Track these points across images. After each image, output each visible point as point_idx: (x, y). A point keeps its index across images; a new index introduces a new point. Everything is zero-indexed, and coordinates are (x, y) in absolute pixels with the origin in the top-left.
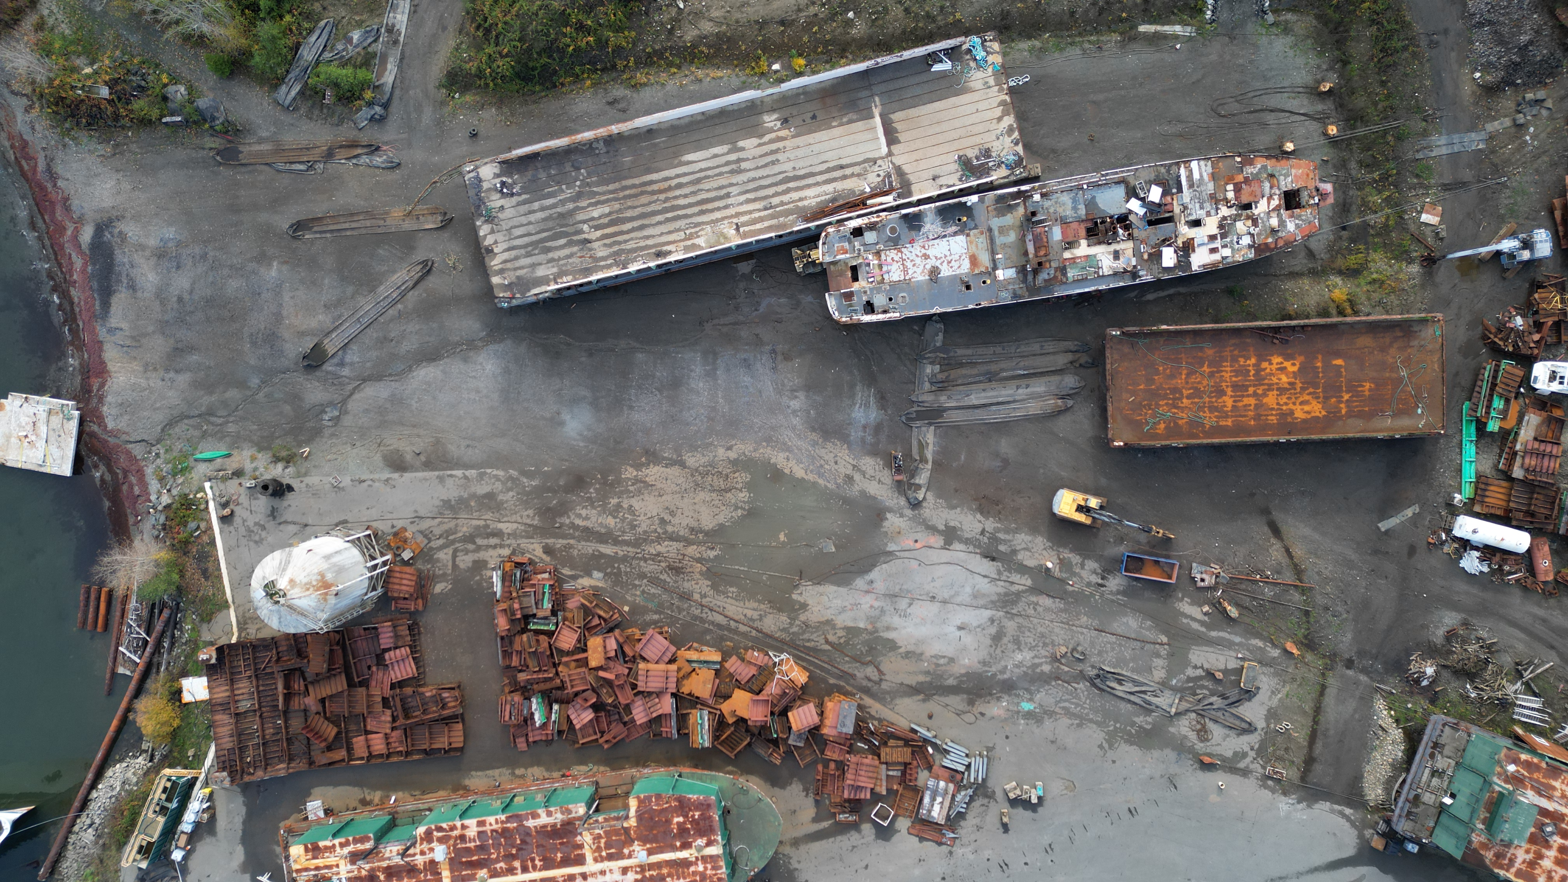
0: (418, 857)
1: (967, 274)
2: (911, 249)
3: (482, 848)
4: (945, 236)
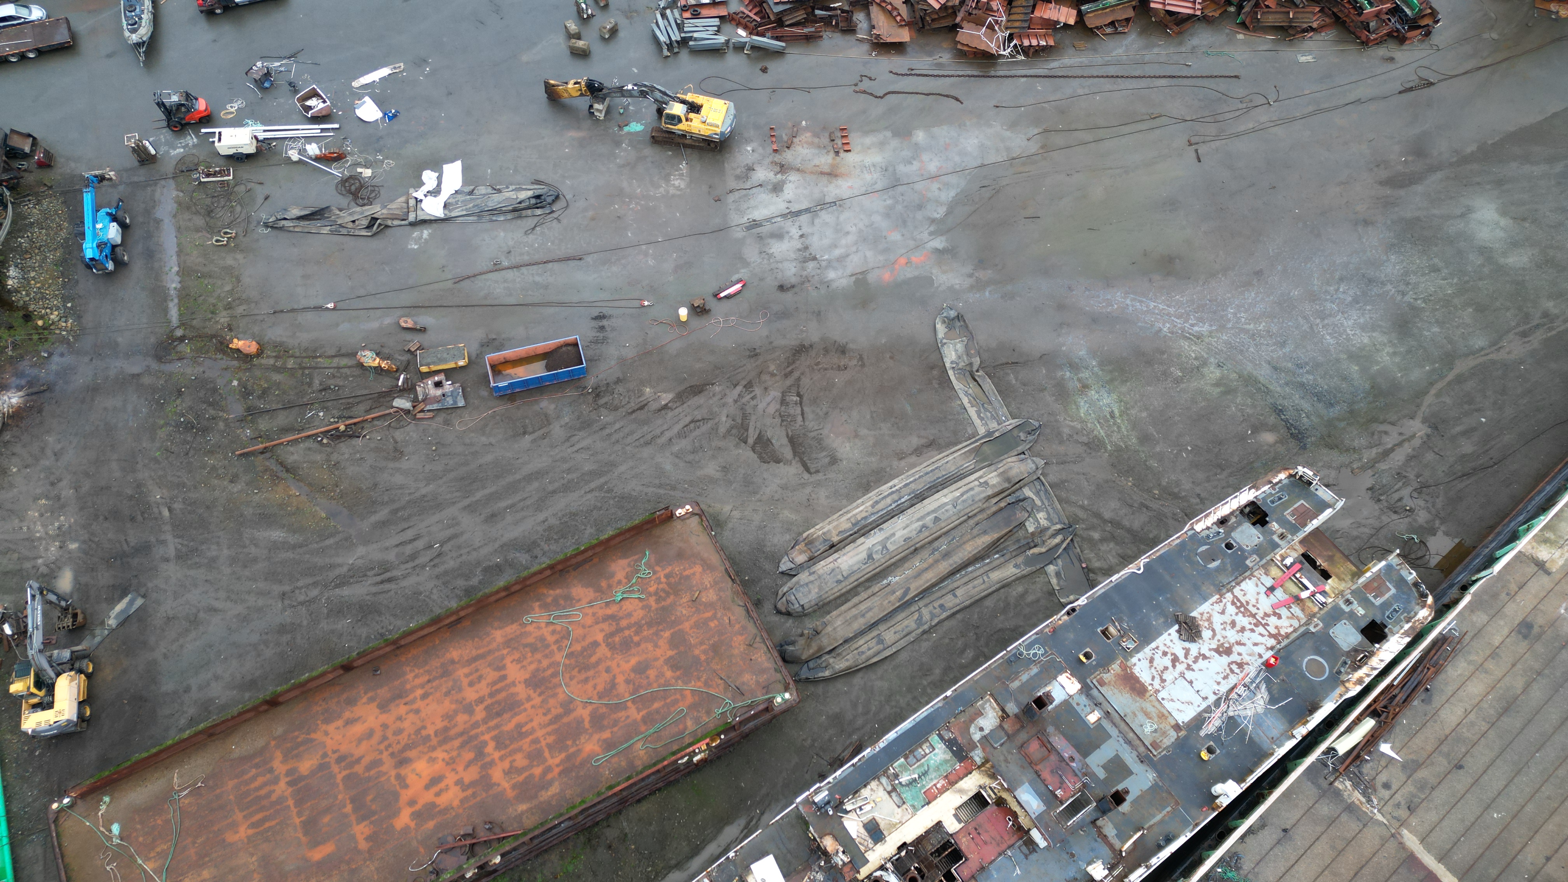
1: (1128, 654)
2: (1260, 649)
4: (1217, 704)
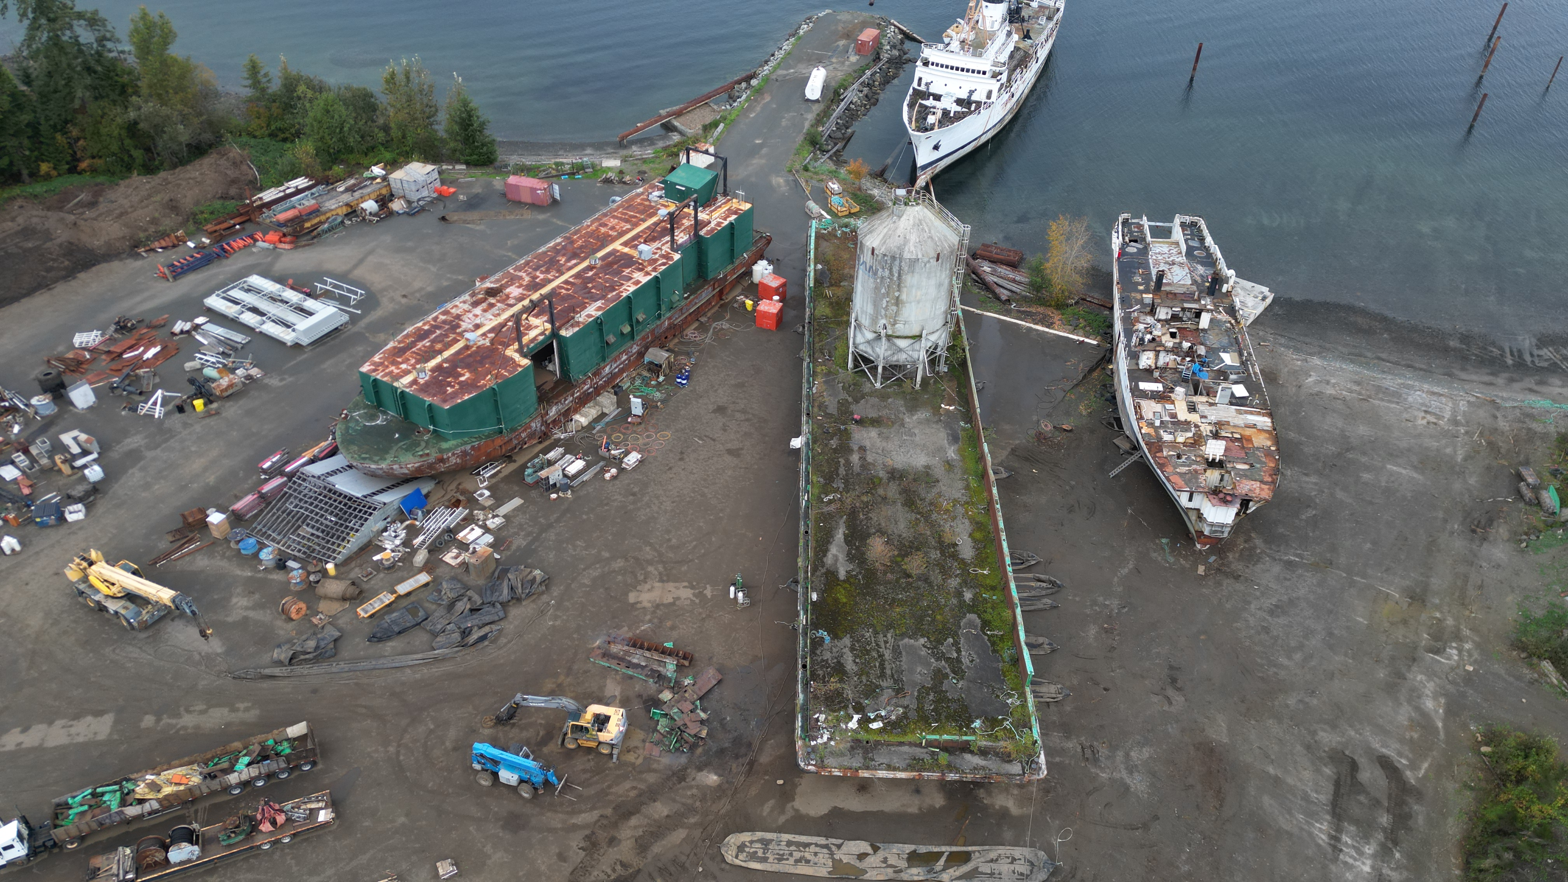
0: (659, 246)
3: (618, 272)
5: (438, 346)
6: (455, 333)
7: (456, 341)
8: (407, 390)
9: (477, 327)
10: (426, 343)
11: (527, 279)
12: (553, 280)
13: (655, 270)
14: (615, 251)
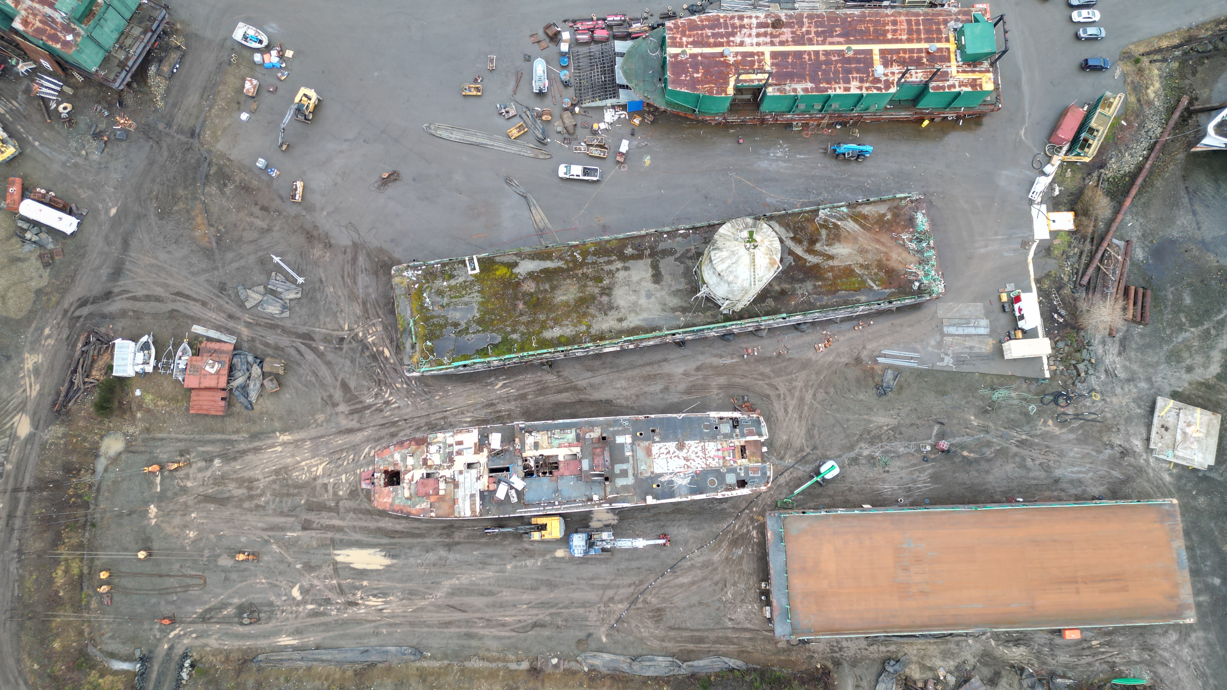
0: (897, 71)
3: (849, 71)
5: (712, 40)
6: (728, 38)
7: (721, 45)
8: (668, 59)
9: (742, 44)
10: (709, 32)
11: (804, 29)
12: (813, 44)
13: (867, 89)
14: (870, 52)
